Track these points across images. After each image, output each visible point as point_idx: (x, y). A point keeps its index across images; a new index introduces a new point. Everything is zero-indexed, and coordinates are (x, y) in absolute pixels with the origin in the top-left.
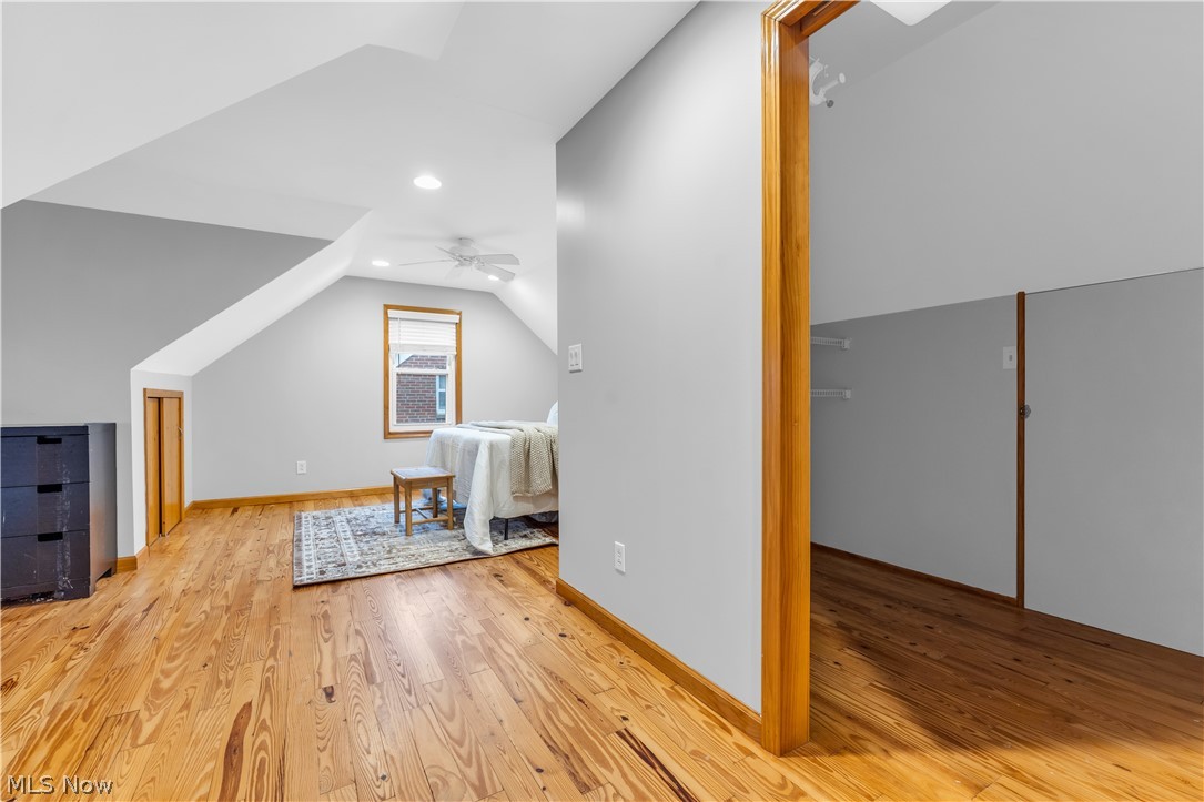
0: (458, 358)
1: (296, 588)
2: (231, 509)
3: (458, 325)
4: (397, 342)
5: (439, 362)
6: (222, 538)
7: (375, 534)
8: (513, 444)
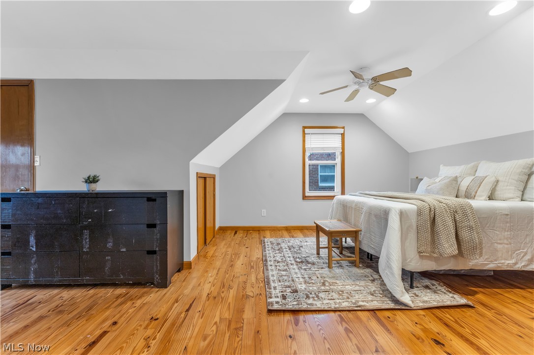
0: (343, 154)
1: (270, 312)
2: (234, 232)
3: (343, 135)
4: (309, 146)
5: (331, 156)
6: (230, 251)
7: (308, 262)
8: (419, 213)
